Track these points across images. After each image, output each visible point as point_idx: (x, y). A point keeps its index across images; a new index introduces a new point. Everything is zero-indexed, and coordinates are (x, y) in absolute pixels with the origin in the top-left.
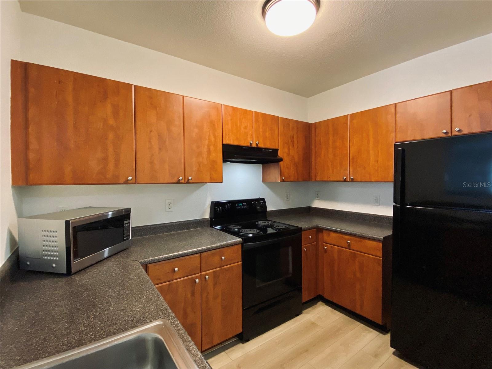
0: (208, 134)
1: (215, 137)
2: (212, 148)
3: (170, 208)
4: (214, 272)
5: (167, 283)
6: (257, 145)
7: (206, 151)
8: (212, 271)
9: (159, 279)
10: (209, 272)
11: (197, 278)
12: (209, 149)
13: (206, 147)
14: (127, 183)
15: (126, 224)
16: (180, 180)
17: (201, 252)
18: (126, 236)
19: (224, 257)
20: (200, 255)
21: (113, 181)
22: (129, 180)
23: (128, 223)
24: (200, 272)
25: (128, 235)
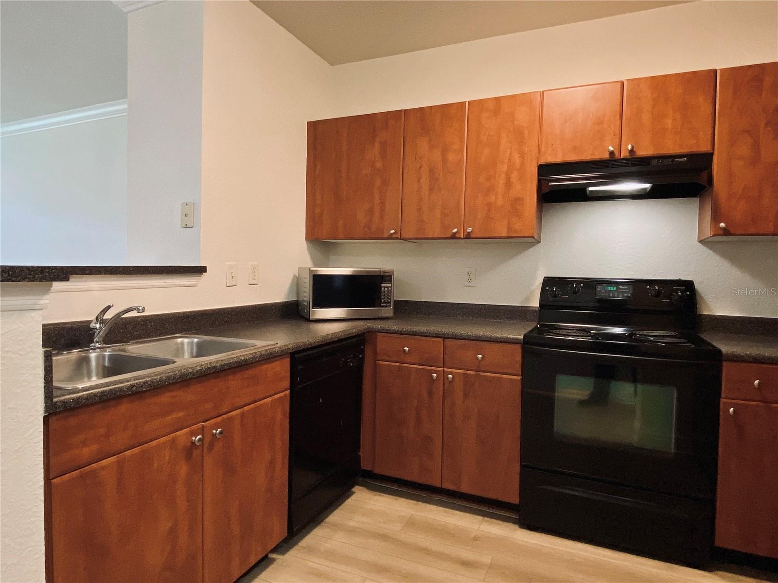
0: (509, 152)
1: (522, 155)
2: (514, 176)
3: (469, 280)
4: (465, 374)
5: (398, 364)
6: (632, 151)
7: (503, 183)
8: (462, 371)
9: (388, 356)
10: (455, 371)
11: (436, 372)
12: (508, 178)
13: (503, 176)
14: (390, 237)
15: (385, 287)
16: (455, 233)
17: (444, 337)
18: (384, 303)
19: (480, 356)
20: (444, 340)
21: (377, 235)
22: (392, 234)
23: (388, 287)
24: (442, 365)
25: (388, 302)
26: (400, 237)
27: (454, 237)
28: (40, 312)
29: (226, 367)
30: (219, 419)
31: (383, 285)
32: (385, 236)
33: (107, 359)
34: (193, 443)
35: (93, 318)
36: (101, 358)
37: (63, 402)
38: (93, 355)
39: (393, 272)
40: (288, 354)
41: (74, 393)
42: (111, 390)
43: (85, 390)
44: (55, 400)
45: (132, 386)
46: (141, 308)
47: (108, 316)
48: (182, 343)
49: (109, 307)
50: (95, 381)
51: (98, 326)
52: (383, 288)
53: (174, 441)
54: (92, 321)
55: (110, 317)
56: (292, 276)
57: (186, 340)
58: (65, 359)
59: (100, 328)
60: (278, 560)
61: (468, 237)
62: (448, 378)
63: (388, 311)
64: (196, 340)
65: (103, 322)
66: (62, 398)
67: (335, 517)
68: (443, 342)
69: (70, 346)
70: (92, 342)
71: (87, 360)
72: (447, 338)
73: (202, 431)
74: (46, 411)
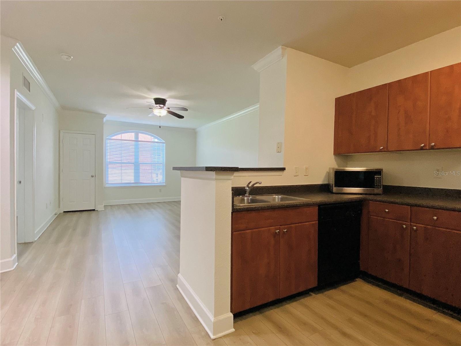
4: (425, 227)
5: (382, 218)
8: (423, 226)
9: (376, 213)
10: (418, 225)
14: (381, 151)
15: (377, 178)
16: (422, 147)
17: (412, 206)
18: (376, 186)
19: (435, 218)
20: (411, 207)
21: (373, 150)
22: (381, 149)
23: (379, 178)
24: (409, 221)
25: (379, 186)
26: (386, 150)
27: (422, 149)
28: (231, 181)
29: (288, 206)
30: (286, 226)
31: (376, 176)
32: (378, 150)
33: (250, 200)
34: (276, 233)
35: (246, 186)
36: (248, 199)
37: (236, 208)
38: (246, 198)
39: (382, 169)
40: (317, 205)
41: (239, 207)
42: (249, 207)
43: (242, 206)
44: (234, 208)
45: (256, 207)
46: (260, 182)
47: (250, 185)
48: (275, 197)
49: (251, 182)
50: (246, 204)
51: (247, 188)
52: (375, 178)
53: (269, 230)
54: (245, 187)
55: (250, 186)
56: (326, 172)
57: (276, 196)
58: (238, 198)
59: (248, 189)
60: (313, 296)
61: (432, 148)
62: (413, 229)
63: (380, 190)
64: (280, 197)
65: (248, 187)
66: (236, 207)
67: (344, 287)
68: (410, 208)
69: (239, 195)
70: (246, 194)
71: (244, 200)
72: (413, 206)
73: (279, 229)
74: (232, 211)
